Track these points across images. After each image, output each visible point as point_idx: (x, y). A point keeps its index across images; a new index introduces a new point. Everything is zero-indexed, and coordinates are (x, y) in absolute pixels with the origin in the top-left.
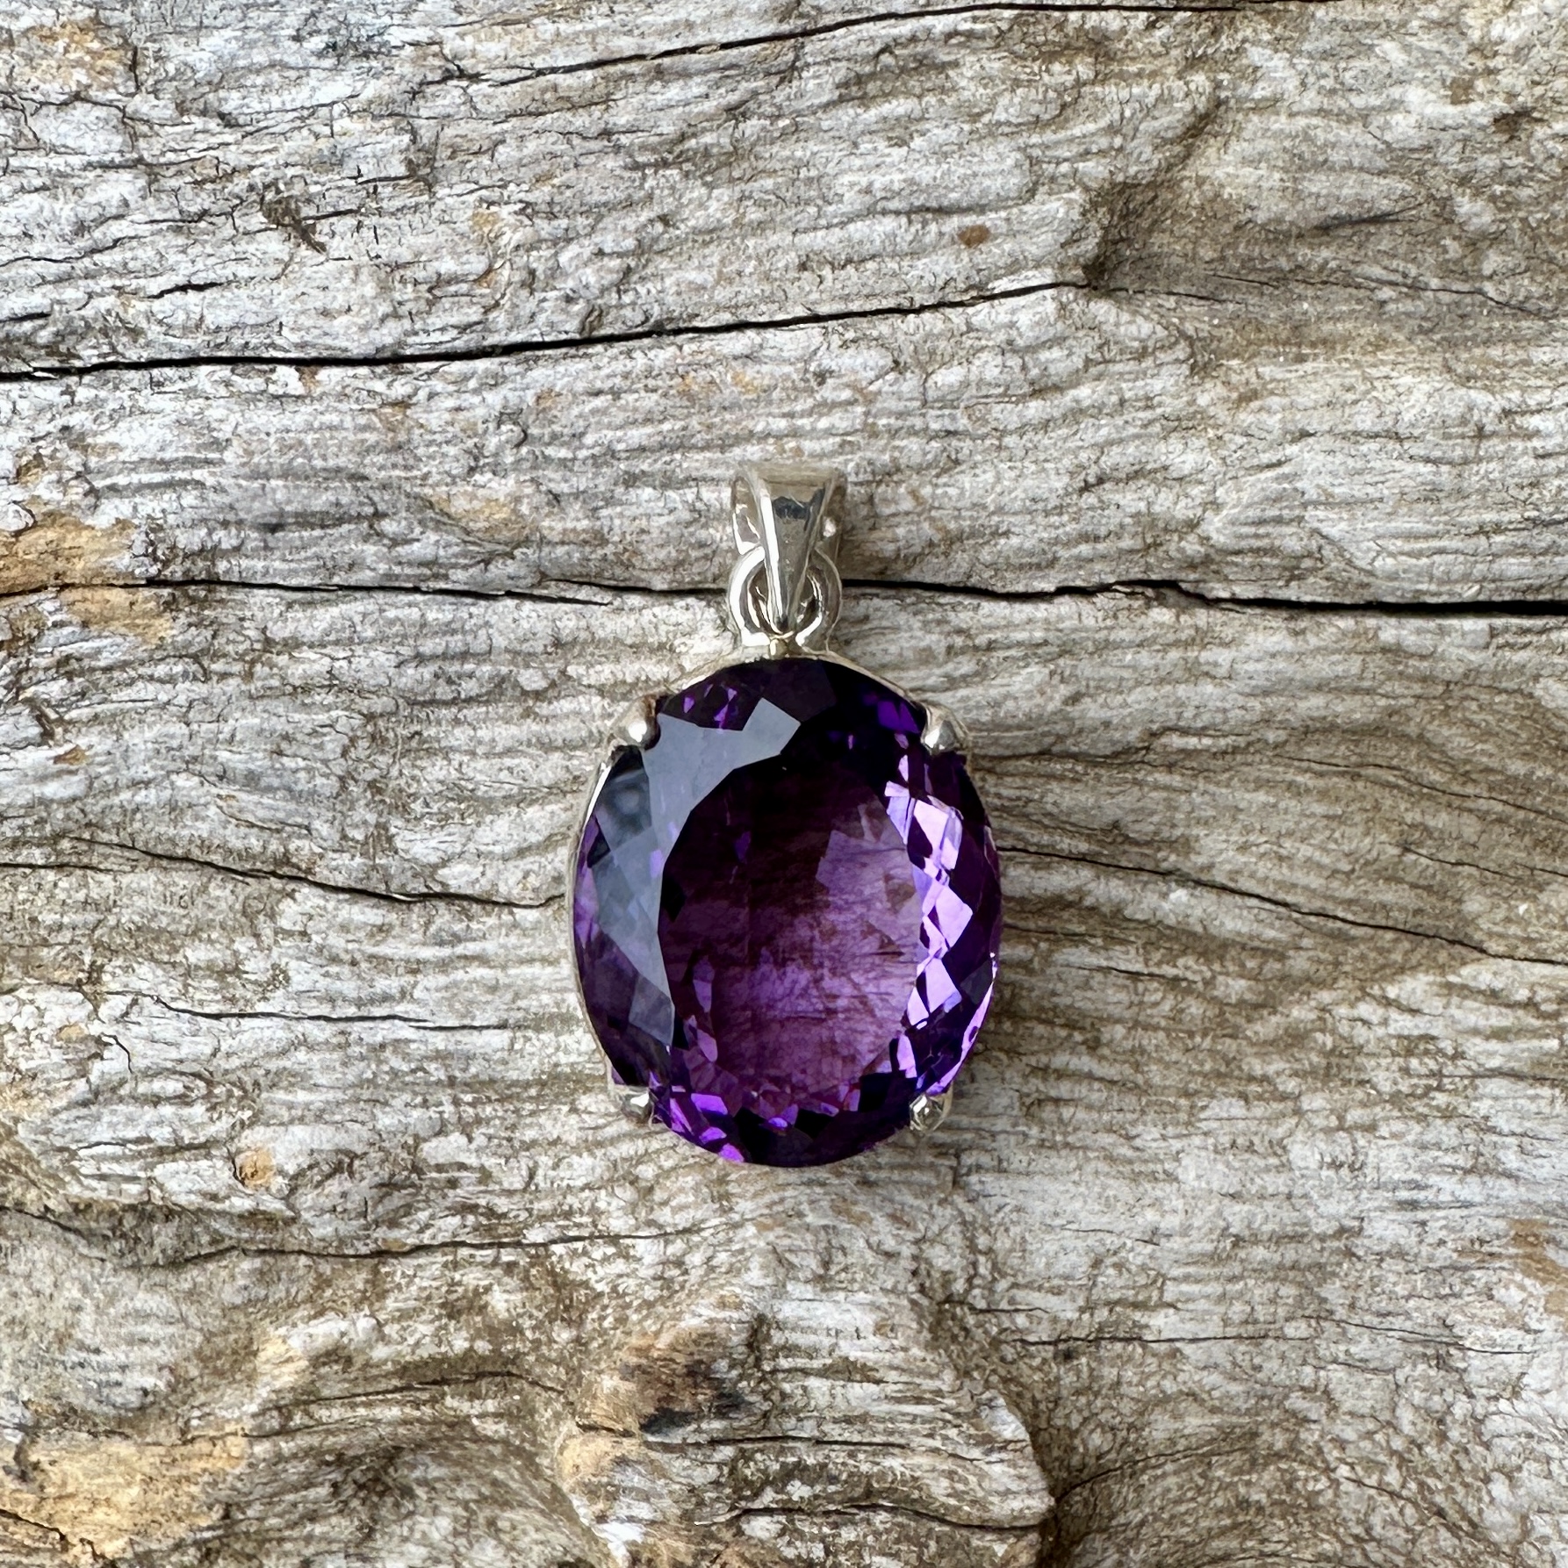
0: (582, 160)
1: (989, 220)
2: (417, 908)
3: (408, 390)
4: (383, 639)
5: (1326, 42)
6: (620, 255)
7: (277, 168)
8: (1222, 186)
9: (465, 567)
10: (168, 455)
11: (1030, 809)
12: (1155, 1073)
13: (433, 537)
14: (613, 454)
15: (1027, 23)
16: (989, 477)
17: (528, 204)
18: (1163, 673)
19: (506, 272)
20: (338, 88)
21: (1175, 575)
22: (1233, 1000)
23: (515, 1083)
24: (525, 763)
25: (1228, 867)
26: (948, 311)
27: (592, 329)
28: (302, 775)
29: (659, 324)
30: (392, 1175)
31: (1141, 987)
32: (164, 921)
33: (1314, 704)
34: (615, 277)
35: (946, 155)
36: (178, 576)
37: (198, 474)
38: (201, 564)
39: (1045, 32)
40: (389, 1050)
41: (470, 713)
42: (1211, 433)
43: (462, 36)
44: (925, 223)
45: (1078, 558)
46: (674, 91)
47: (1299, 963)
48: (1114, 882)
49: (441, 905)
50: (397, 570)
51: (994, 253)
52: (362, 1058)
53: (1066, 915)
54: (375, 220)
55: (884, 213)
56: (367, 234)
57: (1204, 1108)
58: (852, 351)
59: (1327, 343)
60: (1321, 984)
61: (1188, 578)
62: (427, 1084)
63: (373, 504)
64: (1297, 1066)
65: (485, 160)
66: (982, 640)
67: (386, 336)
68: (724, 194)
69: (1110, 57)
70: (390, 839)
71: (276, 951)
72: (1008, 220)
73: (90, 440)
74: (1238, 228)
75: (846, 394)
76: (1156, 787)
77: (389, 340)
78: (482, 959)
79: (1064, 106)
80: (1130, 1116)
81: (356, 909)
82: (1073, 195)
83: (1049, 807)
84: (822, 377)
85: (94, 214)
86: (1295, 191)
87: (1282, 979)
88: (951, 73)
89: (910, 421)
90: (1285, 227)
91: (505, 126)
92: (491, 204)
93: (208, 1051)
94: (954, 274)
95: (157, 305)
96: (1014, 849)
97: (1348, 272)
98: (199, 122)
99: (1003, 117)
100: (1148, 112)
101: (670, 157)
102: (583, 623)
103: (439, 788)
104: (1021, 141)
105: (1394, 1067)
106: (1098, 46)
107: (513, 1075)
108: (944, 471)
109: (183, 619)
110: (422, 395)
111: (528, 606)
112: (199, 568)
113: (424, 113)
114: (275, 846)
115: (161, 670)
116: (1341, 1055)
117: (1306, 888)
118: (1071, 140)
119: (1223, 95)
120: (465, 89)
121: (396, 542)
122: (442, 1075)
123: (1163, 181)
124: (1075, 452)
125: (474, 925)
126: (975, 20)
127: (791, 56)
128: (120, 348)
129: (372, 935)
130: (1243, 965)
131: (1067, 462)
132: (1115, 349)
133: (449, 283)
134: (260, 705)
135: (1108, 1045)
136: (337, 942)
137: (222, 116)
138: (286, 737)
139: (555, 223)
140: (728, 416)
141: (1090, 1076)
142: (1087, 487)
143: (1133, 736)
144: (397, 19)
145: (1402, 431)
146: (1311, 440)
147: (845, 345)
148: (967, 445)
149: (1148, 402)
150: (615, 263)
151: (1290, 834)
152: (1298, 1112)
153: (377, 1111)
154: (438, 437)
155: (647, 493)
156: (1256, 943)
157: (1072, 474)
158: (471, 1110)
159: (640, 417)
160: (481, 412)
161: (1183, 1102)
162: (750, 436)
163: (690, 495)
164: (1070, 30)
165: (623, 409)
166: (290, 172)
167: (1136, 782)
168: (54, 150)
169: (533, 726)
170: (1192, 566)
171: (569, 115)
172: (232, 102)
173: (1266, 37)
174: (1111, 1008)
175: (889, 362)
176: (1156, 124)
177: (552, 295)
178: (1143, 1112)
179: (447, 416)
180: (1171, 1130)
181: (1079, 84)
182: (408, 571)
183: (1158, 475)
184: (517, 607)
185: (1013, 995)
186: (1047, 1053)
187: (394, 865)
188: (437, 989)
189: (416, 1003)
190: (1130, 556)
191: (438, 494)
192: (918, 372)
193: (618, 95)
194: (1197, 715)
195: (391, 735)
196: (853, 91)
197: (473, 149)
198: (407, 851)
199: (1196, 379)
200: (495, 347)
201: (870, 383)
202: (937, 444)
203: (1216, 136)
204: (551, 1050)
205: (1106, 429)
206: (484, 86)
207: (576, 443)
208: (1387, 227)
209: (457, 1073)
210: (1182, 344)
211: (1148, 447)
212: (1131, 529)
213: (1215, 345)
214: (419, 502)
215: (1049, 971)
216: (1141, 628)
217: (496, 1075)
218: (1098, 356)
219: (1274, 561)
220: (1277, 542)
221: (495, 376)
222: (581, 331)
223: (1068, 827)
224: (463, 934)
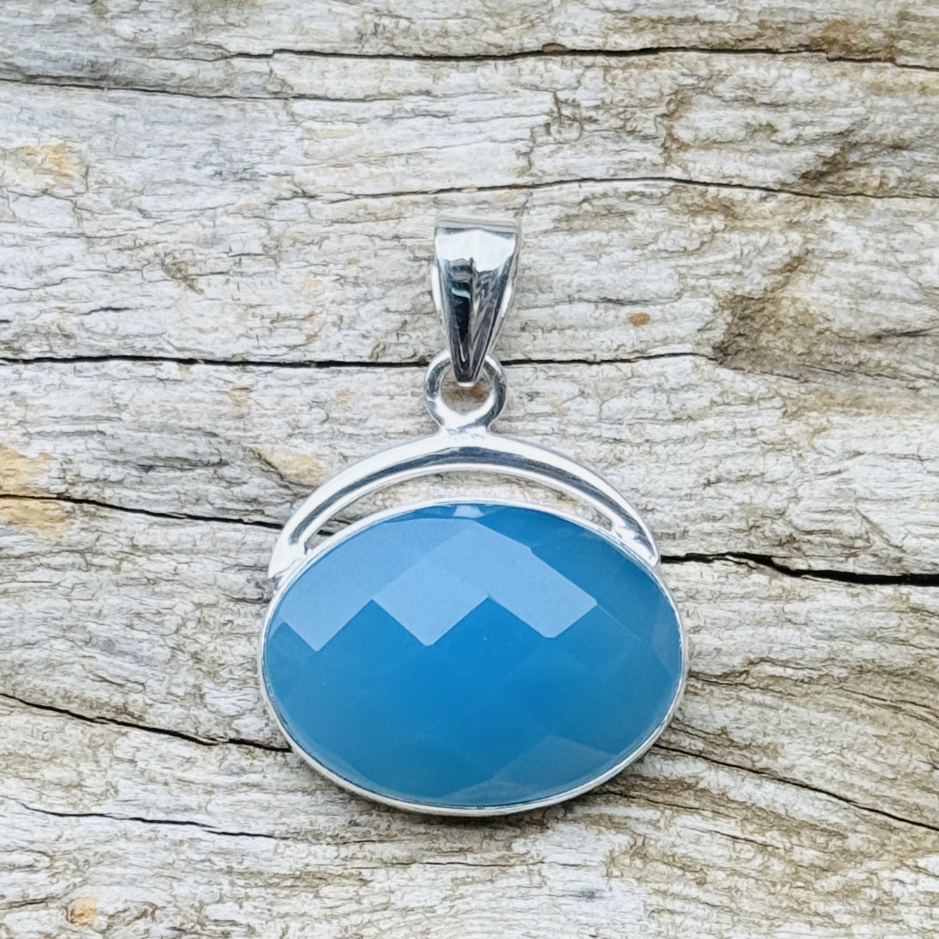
0: (380, 252)
1: (650, 310)
2: (216, 749)
3: (252, 381)
4: (213, 552)
5: (880, 222)
6: (401, 313)
7: (175, 243)
8: (809, 305)
9: (277, 505)
10: (82, 414)
12: (745, 904)
13: (257, 480)
15: (680, 191)
16: (642, 471)
17: (342, 277)
18: (758, 617)
19: (324, 315)
20: (221, 198)
21: (768, 551)
22: (806, 864)
23: (275, 875)
25: (805, 769)
26: (620, 364)
27: (378, 357)
28: (146, 645)
29: (423, 358)
30: (182, 924)
31: (738, 846)
32: (29, 750)
33: (867, 650)
34: (396, 326)
35: (622, 268)
36: (77, 496)
37: (101, 427)
38: (94, 489)
39: (692, 198)
40: (186, 845)
42: (795, 453)
43: (307, 171)
44: (606, 310)
45: (700, 532)
47: (854, 842)
48: (721, 773)
49: (233, 747)
50: (229, 505)
51: (652, 333)
52: (166, 849)
53: (685, 794)
54: (238, 278)
55: (581, 300)
56: (232, 286)
57: (780, 926)
58: (553, 382)
59: (880, 408)
60: (870, 857)
61: (779, 554)
62: (213, 871)
63: (219, 453)
64: (849, 908)
65: (315, 248)
67: (239, 348)
69: (735, 217)
70: (202, 697)
71: (110, 772)
72: (662, 311)
73: (29, 402)
74: (820, 333)
75: (548, 409)
76: (754, 703)
77: (241, 351)
78: (259, 787)
79: (703, 243)
80: (725, 927)
81: (172, 745)
82: (710, 300)
84: (532, 396)
85: (50, 262)
86: (858, 311)
87: (842, 852)
89: (590, 430)
90: (852, 334)
91: (330, 228)
92: (315, 275)
93: (54, 837)
94: (624, 342)
95: (86, 319)
97: (895, 369)
98: (126, 213)
99: (662, 246)
100: (760, 252)
103: (242, 660)
104: (673, 263)
105: (921, 912)
106: (727, 209)
107: (275, 870)
108: (611, 465)
109: (78, 524)
110: (261, 385)
112: (93, 492)
113: (276, 217)
114: (118, 699)
115: (57, 561)
116: (883, 904)
117: (861, 788)
118: (706, 265)
119: (810, 247)
120: (305, 205)
121: (230, 483)
122: (223, 865)
123: (768, 298)
124: (701, 459)
125: (256, 762)
126: (647, 185)
127: (523, 199)
128: (55, 349)
129: (181, 764)
130: (814, 841)
131: (695, 466)
132: (731, 397)
133: (285, 318)
134: (124, 590)
135: (711, 883)
136: (155, 767)
137: (141, 211)
138: (138, 615)
139: (359, 289)
141: (698, 900)
142: (709, 483)
143: (737, 662)
144: (265, 159)
145: (923, 454)
146: (861, 458)
147: (548, 378)
148: (627, 450)
149: (753, 432)
150: (397, 317)
151: (850, 747)
154: (269, 413)
156: (824, 826)
157: (700, 474)
158: (243, 891)
159: (406, 411)
160: (300, 399)
161: (764, 922)
164: (709, 197)
165: (394, 406)
166: (185, 246)
167: (739, 698)
168: (26, 223)
170: (781, 544)
171: (373, 225)
172: (147, 203)
173: (841, 215)
174: (716, 860)
175: (576, 392)
176: (765, 260)
177: (351, 332)
178: (734, 925)
179: (276, 399)
181: (714, 231)
182: (236, 506)
183: (759, 479)
185: (643, 844)
186: (667, 883)
187: (203, 714)
188: (225, 805)
189: (209, 813)
190: (738, 535)
191: (265, 449)
192: (597, 399)
193: (408, 215)
194: (783, 650)
195: (211, 621)
196: (564, 225)
197: (308, 241)
198: (213, 705)
199: (786, 420)
200: (311, 362)
201: (564, 402)
202: (607, 446)
203: (805, 272)
204: (304, 855)
205: (724, 448)
206: (318, 203)
207: (362, 424)
208: (921, 339)
209: (234, 865)
210: (778, 398)
211: (751, 461)
212: (738, 514)
213: (801, 404)
214: (251, 454)
215: (671, 830)
216: (745, 586)
217: (262, 869)
218: (719, 400)
219: (837, 541)
220: (838, 527)
221: (311, 378)
222: (371, 357)
223: (689, 730)
224: (247, 769)
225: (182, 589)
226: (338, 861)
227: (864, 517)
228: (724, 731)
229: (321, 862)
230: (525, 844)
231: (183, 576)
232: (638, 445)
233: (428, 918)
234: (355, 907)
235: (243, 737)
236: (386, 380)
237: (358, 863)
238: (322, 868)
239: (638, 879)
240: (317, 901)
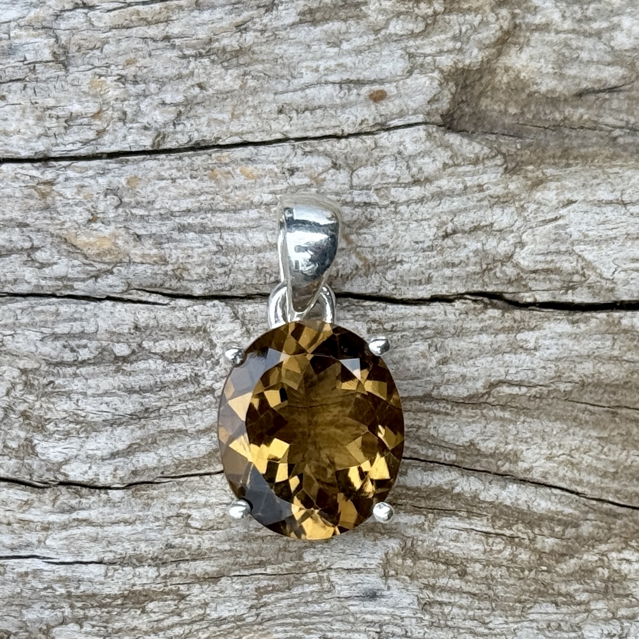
2: (48, 491)
3: (53, 175)
4: (33, 325)
6: (176, 105)
8: (519, 72)
9: (84, 280)
11: (420, 432)
12: (500, 590)
13: (65, 260)
14: (172, 214)
16: (390, 228)
17: (122, 76)
18: (495, 346)
19: (110, 112)
20: (13, 13)
21: (500, 289)
22: (547, 551)
23: (108, 596)
24: (115, 400)
25: (541, 470)
26: (364, 137)
27: (159, 145)
29: (197, 143)
31: (490, 540)
33: (587, 368)
34: (173, 116)
35: (361, 52)
40: (29, 578)
41: (83, 370)
42: (517, 204)
44: (349, 90)
45: (443, 276)
46: (206, 15)
47: (586, 529)
48: (472, 479)
49: (63, 489)
50: (43, 283)
51: (390, 107)
52: (14, 581)
53: (444, 499)
54: (34, 84)
55: (326, 83)
56: (30, 92)
57: (531, 608)
58: (309, 157)
59: (584, 158)
60: (600, 541)
61: (509, 291)
62: (55, 597)
63: (31, 240)
64: (586, 587)
65: (97, 52)
66: (388, 326)
67: (40, 146)
68: (234, 72)
70: (33, 447)
72: (397, 88)
74: (530, 95)
75: (307, 181)
76: (495, 418)
77: (42, 148)
78: (88, 522)
79: (427, 25)
80: (485, 612)
81: (11, 491)
82: (436, 74)
83: (432, 432)
84: (292, 171)
86: (561, 74)
87: (576, 539)
88: (363, 8)
89: (344, 197)
90: (557, 95)
91: (109, 34)
92: (100, 76)
94: (367, 117)
96: (411, 458)
97: (595, 122)
99: (393, 31)
100: (475, 30)
101: (203, 52)
102: (152, 315)
103: (64, 415)
104: (403, 45)
107: (107, 591)
108: (364, 225)
110: (61, 179)
111: (119, 306)
113: (62, 26)
116: (614, 581)
117: (589, 483)
118: (432, 44)
119: (518, 21)
120: (86, 14)
121: (42, 266)
122: (63, 591)
123: (486, 69)
124: (439, 215)
125: (84, 501)
129: (20, 507)
130: (552, 530)
131: (434, 221)
132: (460, 160)
133: (77, 118)
135: (471, 574)
139: (138, 87)
140: (238, 193)
141: (460, 592)
142: (446, 236)
143: (480, 385)
145: (626, 198)
146: (574, 205)
147: (305, 154)
148: (376, 211)
149: (481, 188)
150: (172, 109)
151: (577, 449)
152: (588, 611)
153: (24, 612)
154: (70, 201)
155: (191, 235)
156: (560, 517)
157: (438, 228)
158: (82, 612)
159: (187, 192)
160: (96, 188)
161: (517, 605)
162: (252, 205)
163: (216, 237)
165: (178, 188)
167: (483, 415)
169: (121, 377)
170: (510, 282)
171: (145, 28)
174: (473, 554)
175: (330, 164)
177: (135, 125)
178: (493, 610)
179: (76, 190)
180: (511, 619)
181: (435, 14)
182: (50, 283)
183: (488, 229)
184: (113, 306)
185: (412, 545)
186: (434, 577)
187: (35, 464)
188: (61, 540)
189: (48, 548)
190: (473, 277)
191: (70, 234)
192: (347, 169)
193: (174, 18)
194: (517, 372)
195: (36, 383)
196: (308, 17)
197: (91, 46)
198: (43, 454)
199: (508, 175)
200: (102, 153)
201: (320, 174)
202: (358, 210)
203: (515, 44)
204: (130, 577)
205: (457, 203)
206: (97, 12)
207: (150, 207)
208: (615, 95)
209: (72, 590)
210: (499, 157)
211: (481, 213)
212: (473, 260)
213: (519, 159)
214: (58, 239)
215: (434, 530)
216: (482, 320)
217: (96, 591)
218: (451, 162)
219: (557, 277)
220: (558, 265)
221: (104, 169)
222: (153, 146)
223: (443, 444)
224: (77, 506)
225: (8, 358)
226: (159, 580)
227: (580, 256)
228: (472, 443)
229: (145, 581)
230: (314, 554)
231: (9, 347)
232: (386, 207)
233: (239, 627)
234: (176, 619)
235: (71, 479)
236: (167, 166)
237: (176, 580)
238: (146, 587)
239: (410, 576)
240: (144, 617)
